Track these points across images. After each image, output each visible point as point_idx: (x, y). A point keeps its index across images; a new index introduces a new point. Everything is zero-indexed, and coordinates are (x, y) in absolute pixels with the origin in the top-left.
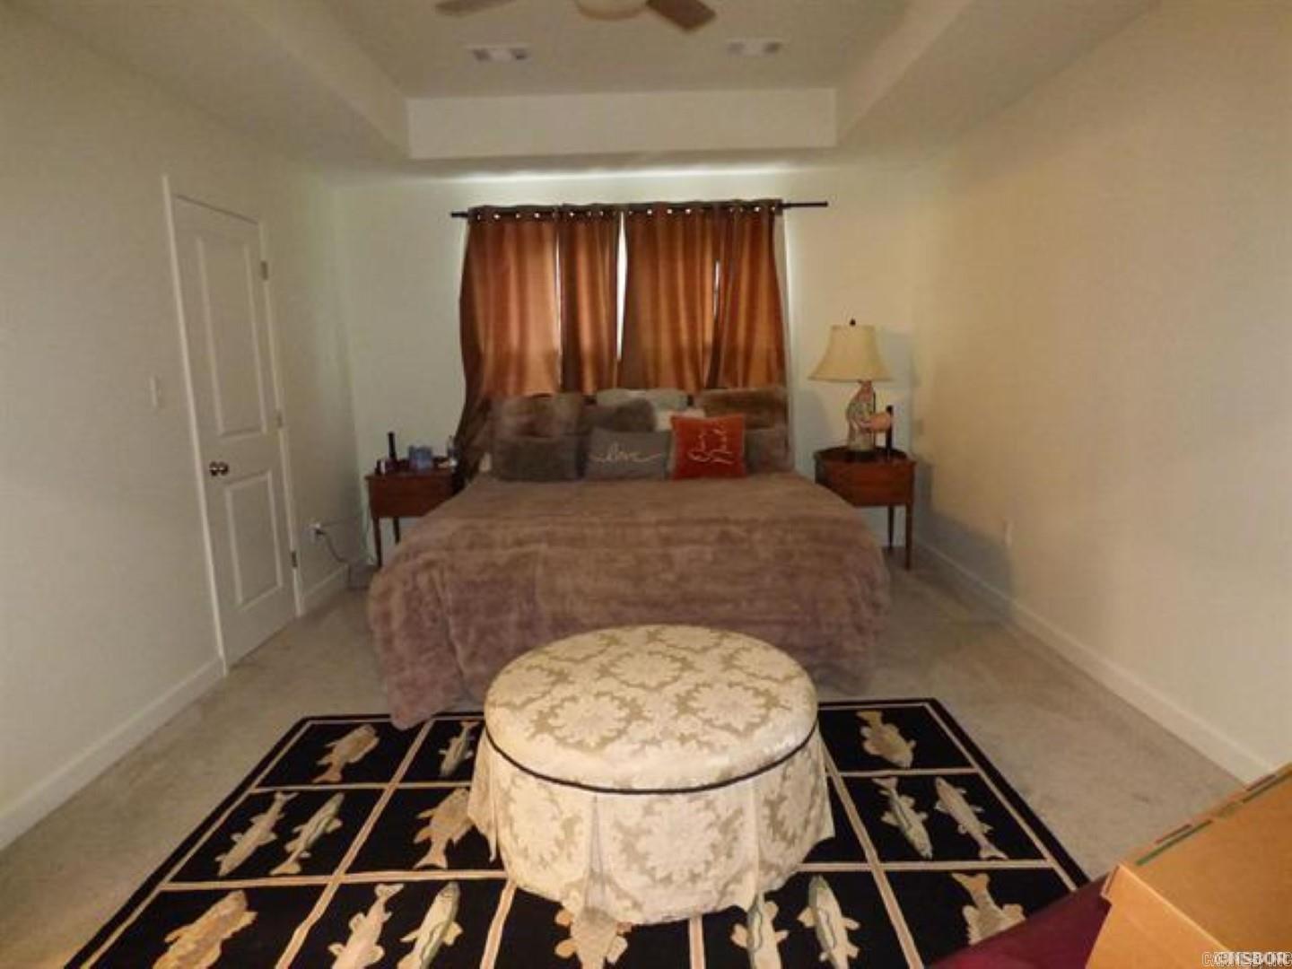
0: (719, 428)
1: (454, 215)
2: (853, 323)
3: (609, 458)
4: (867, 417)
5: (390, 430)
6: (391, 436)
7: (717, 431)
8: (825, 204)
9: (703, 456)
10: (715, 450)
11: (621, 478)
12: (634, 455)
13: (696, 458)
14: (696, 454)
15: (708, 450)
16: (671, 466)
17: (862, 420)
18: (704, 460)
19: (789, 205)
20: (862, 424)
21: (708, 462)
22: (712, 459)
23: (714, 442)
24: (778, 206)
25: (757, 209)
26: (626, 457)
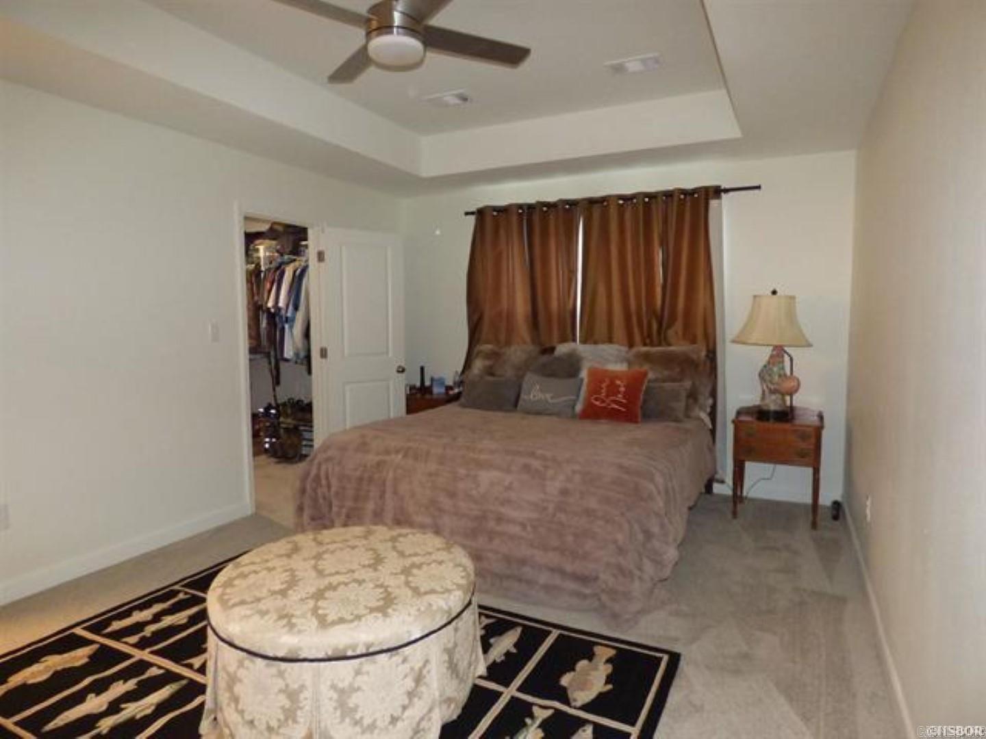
0: (620, 379)
1: (467, 214)
2: (774, 292)
3: (532, 397)
4: (776, 378)
5: (422, 364)
6: (422, 369)
7: (618, 382)
8: (758, 187)
9: (603, 402)
10: (612, 398)
11: (538, 413)
12: (548, 396)
13: (597, 403)
14: (596, 399)
15: (607, 396)
16: (579, 408)
17: (771, 382)
18: (603, 405)
19: (727, 191)
20: (770, 385)
21: (605, 408)
22: (609, 405)
23: (613, 390)
24: (717, 192)
25: (696, 196)
26: (543, 397)
